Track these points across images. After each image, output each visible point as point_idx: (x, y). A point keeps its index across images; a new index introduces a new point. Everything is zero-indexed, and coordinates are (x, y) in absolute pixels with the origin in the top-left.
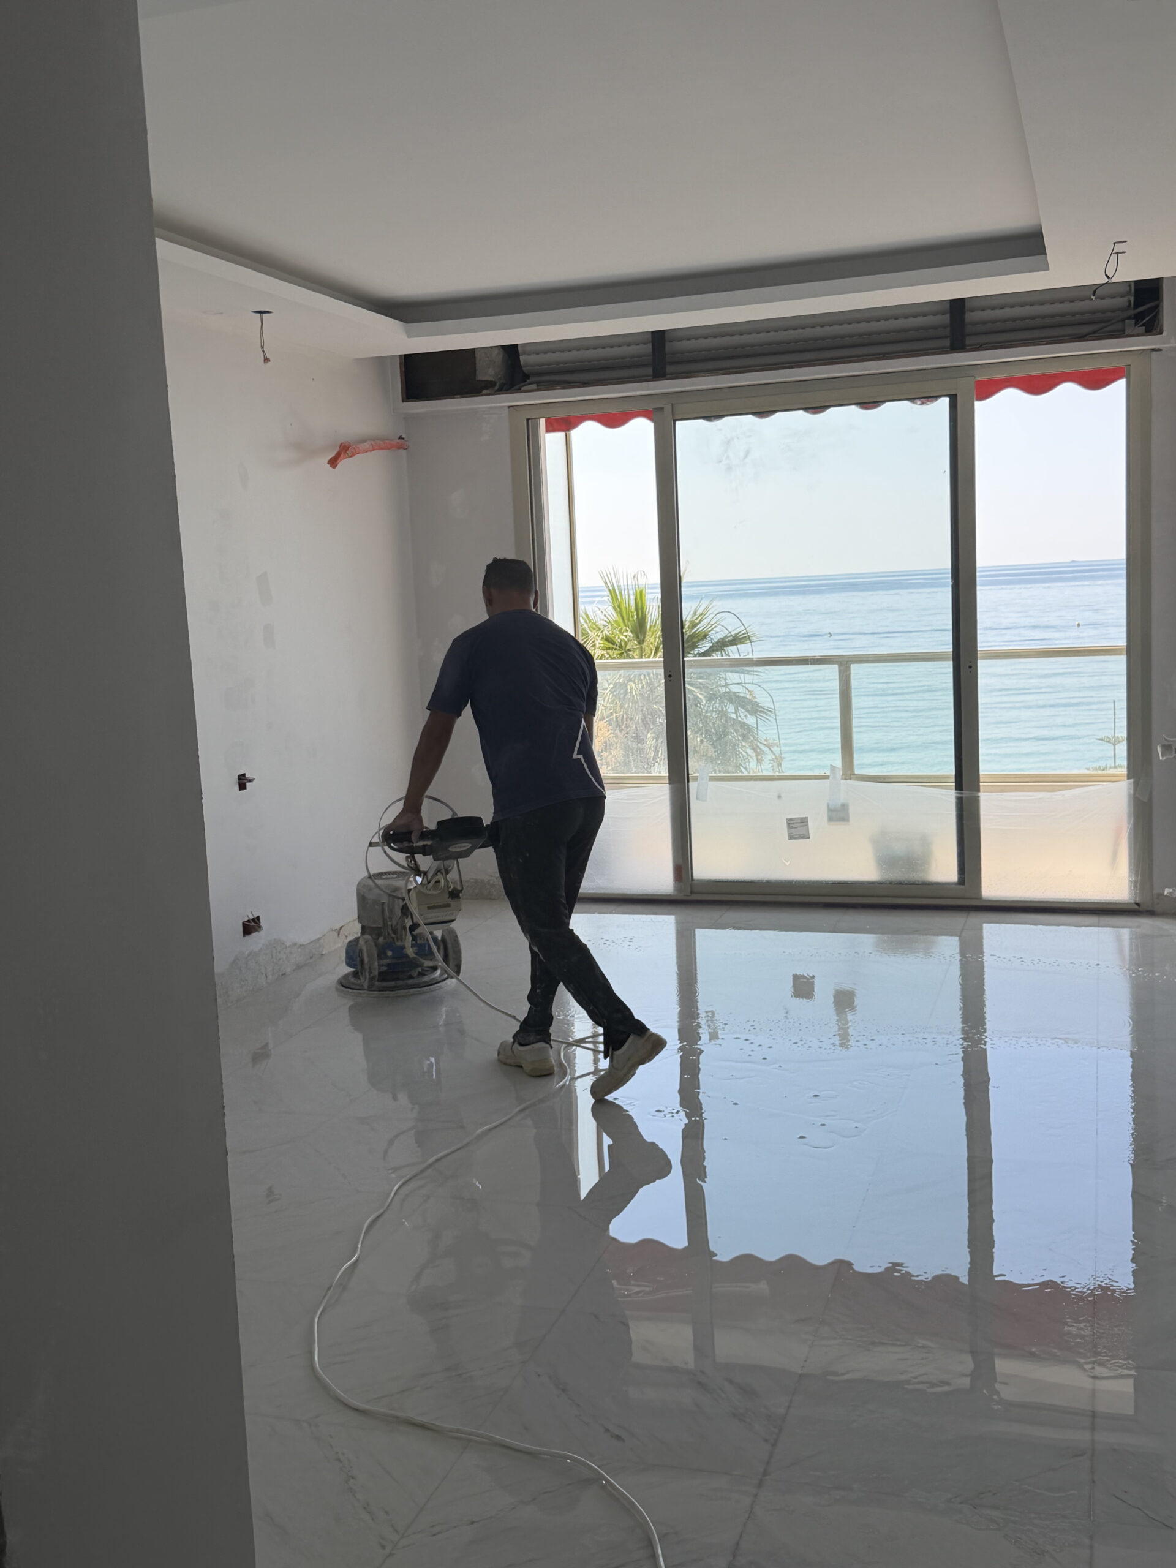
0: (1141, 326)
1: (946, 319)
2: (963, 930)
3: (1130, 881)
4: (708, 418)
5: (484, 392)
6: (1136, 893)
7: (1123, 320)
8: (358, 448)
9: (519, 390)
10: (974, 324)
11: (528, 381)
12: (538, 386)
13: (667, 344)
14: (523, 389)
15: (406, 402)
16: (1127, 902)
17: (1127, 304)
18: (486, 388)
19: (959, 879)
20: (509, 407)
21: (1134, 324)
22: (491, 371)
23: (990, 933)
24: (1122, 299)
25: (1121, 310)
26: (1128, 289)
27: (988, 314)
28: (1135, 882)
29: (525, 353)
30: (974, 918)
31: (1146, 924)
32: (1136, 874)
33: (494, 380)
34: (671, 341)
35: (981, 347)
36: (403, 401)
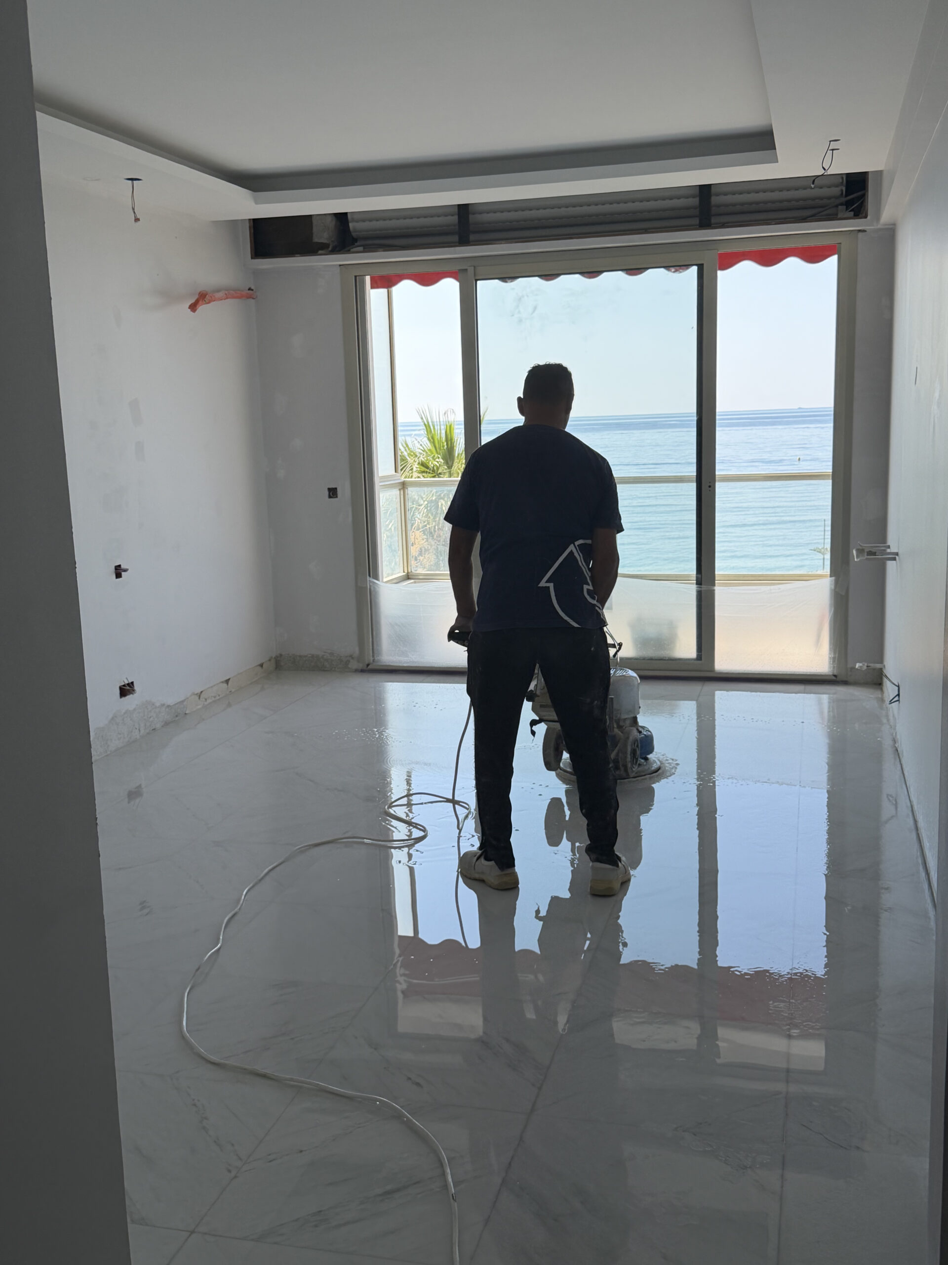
0: (851, 211)
1: (695, 201)
2: (699, 696)
3: (830, 658)
4: (504, 279)
5: (320, 252)
6: (834, 667)
7: (837, 206)
8: (214, 296)
9: (349, 252)
10: (718, 206)
11: (356, 244)
12: (364, 248)
13: (471, 217)
14: (352, 250)
15: (254, 259)
16: (827, 674)
17: (840, 193)
18: (322, 249)
19: (697, 655)
20: (340, 265)
21: (845, 209)
22: (326, 235)
23: (721, 698)
24: (837, 189)
25: (836, 198)
26: (841, 180)
27: (730, 199)
28: (834, 658)
29: (353, 221)
30: (708, 687)
31: (841, 690)
32: (835, 653)
33: (328, 242)
34: (474, 214)
35: (723, 225)
36: (252, 258)
